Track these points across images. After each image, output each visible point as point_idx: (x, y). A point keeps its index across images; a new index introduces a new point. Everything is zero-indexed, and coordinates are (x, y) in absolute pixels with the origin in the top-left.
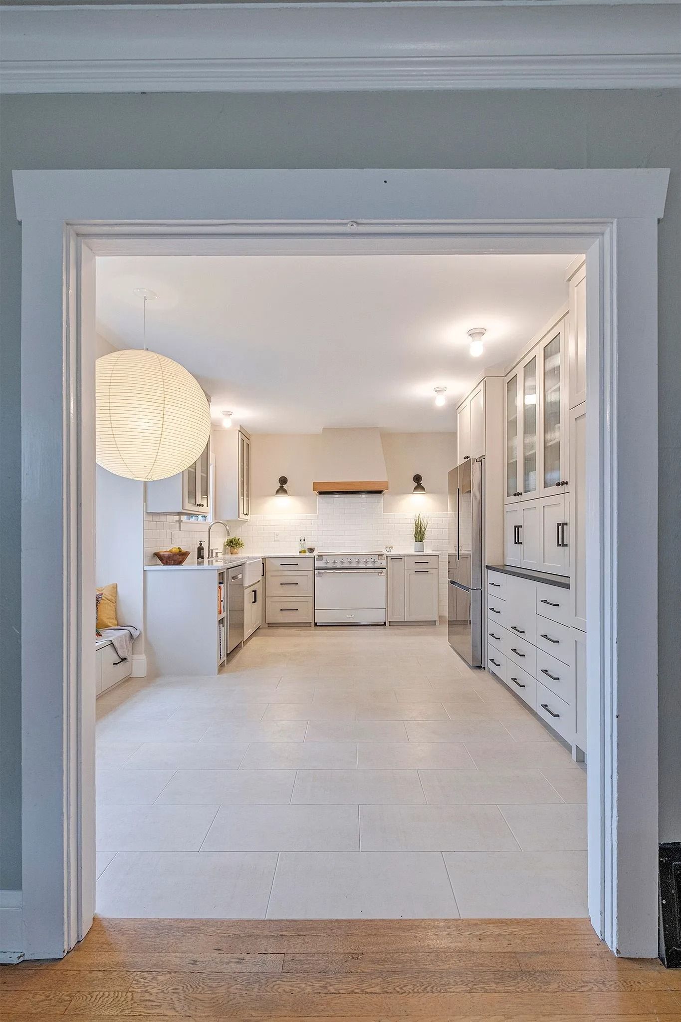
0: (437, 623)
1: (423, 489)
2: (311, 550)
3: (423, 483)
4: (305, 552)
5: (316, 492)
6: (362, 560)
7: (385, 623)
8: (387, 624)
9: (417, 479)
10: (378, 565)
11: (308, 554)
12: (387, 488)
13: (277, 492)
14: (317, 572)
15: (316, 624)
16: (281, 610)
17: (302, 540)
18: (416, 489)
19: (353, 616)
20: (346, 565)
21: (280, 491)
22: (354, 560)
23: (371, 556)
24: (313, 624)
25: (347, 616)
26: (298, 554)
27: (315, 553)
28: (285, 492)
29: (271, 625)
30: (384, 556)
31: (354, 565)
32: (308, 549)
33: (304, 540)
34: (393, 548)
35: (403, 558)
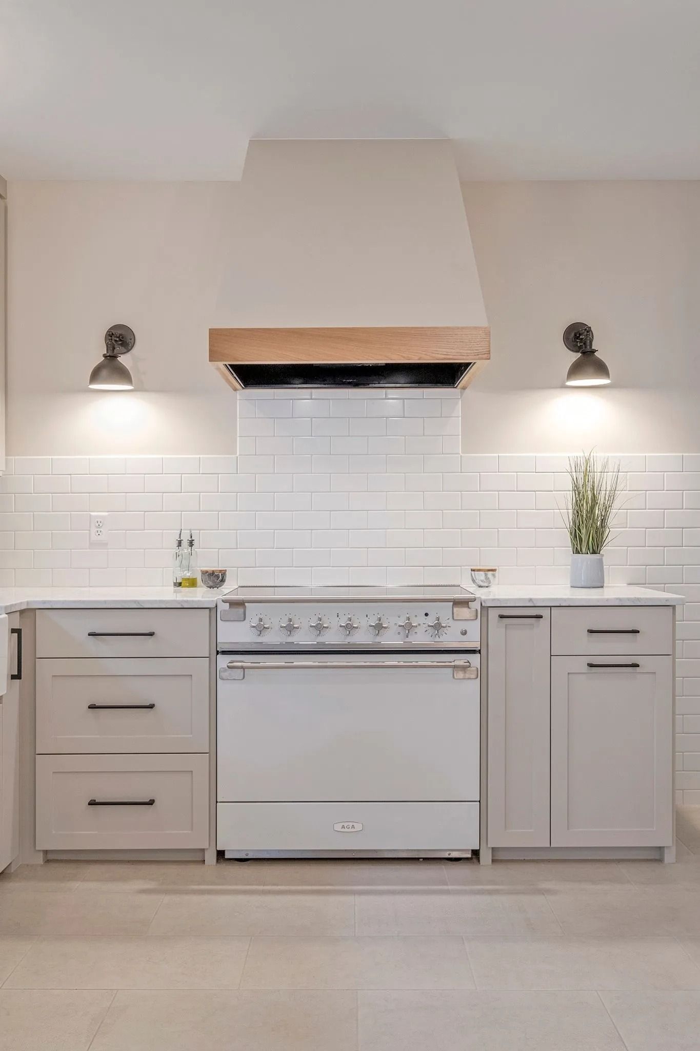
0: (669, 857)
1: (601, 369)
2: (216, 578)
3: (602, 348)
4: (192, 583)
5: (221, 364)
6: (394, 619)
7: (476, 853)
8: (486, 857)
9: (577, 337)
10: (450, 640)
11: (201, 595)
12: (487, 355)
13: (95, 376)
14: (223, 661)
15: (221, 854)
16: (92, 803)
17: (185, 543)
18: (576, 370)
19: (358, 827)
20: (332, 638)
21: (104, 373)
22: (364, 621)
23: (428, 607)
24: (211, 857)
25: (338, 827)
26: (169, 595)
27: (228, 589)
28: (123, 374)
29: (51, 858)
30: (476, 606)
31: (362, 638)
32: (204, 573)
33: (191, 544)
34: (496, 573)
35: (545, 613)
